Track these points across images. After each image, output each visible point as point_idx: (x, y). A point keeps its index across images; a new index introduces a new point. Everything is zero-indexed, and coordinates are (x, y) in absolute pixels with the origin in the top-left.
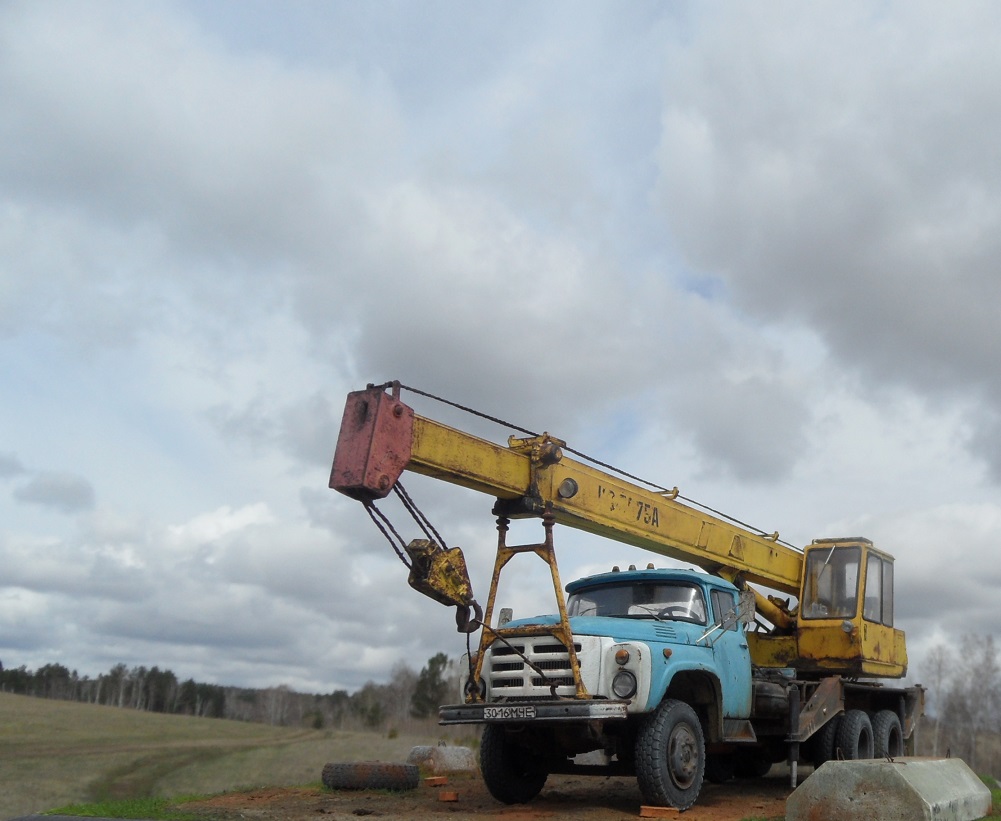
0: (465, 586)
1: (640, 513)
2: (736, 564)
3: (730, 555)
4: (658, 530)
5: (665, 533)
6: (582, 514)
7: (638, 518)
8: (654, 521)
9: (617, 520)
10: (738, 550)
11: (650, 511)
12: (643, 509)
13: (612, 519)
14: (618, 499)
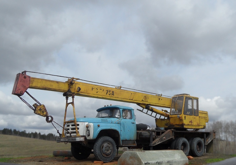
0: (46, 113)
1: (107, 93)
2: (145, 103)
3: (142, 100)
4: (114, 96)
5: (117, 97)
6: (86, 94)
7: (107, 94)
8: (112, 94)
9: (99, 95)
10: (145, 99)
11: (111, 92)
12: (108, 92)
13: (97, 95)
14: (99, 90)
